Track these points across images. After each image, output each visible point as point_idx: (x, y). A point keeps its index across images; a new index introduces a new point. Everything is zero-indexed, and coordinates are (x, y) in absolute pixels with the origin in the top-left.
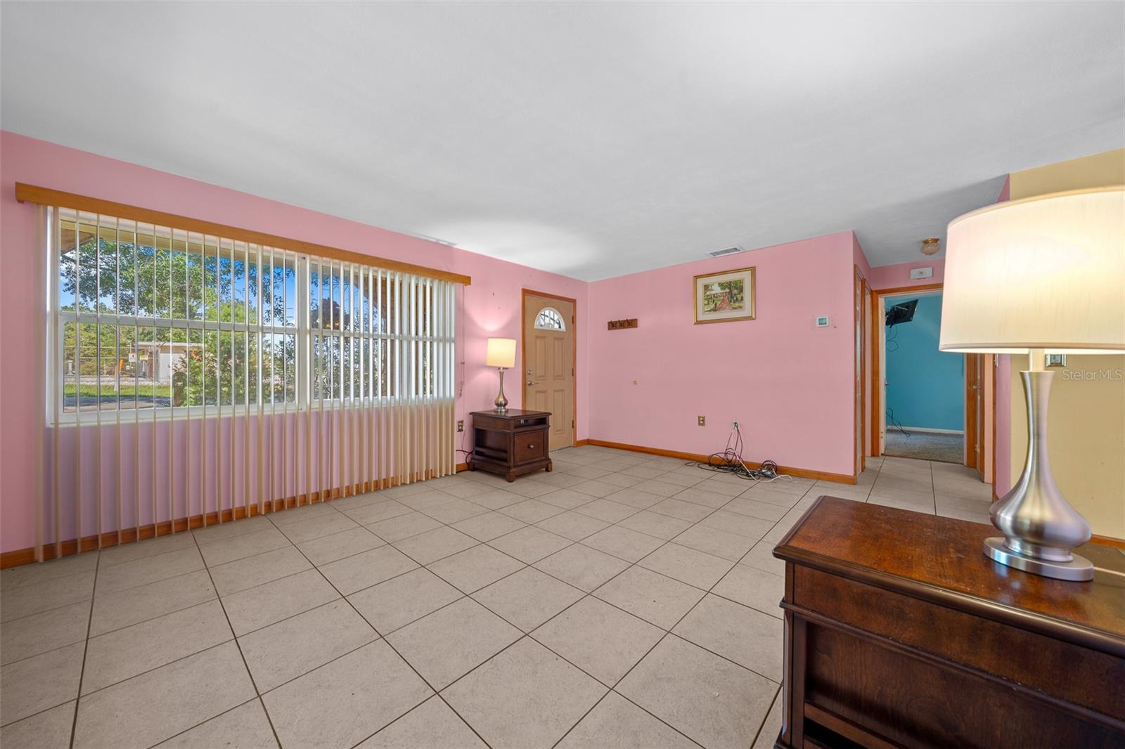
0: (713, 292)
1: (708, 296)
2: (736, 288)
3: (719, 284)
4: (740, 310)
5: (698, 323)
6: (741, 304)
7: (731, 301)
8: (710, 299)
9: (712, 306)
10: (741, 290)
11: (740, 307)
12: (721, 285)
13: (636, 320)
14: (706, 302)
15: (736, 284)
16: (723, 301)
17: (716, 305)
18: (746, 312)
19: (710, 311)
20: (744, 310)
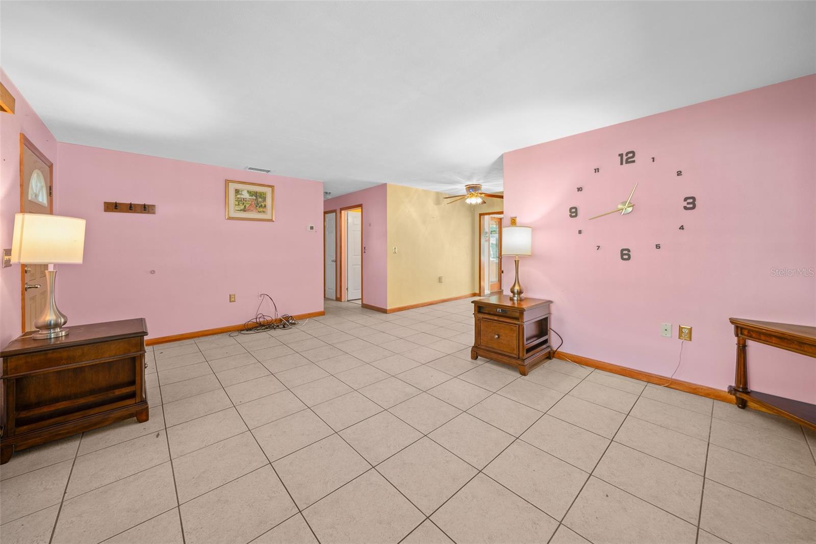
0: (242, 196)
1: (238, 198)
2: (260, 197)
3: (248, 191)
4: (263, 213)
5: (230, 218)
6: (264, 210)
7: (257, 206)
8: (240, 201)
9: (242, 207)
10: (264, 199)
11: (264, 212)
12: (249, 192)
13: (154, 206)
14: (237, 203)
15: (261, 195)
16: (251, 205)
17: (245, 206)
18: (268, 217)
19: (241, 210)
20: (267, 214)
